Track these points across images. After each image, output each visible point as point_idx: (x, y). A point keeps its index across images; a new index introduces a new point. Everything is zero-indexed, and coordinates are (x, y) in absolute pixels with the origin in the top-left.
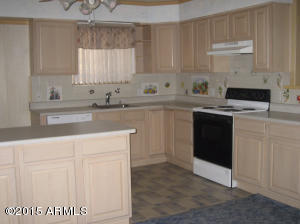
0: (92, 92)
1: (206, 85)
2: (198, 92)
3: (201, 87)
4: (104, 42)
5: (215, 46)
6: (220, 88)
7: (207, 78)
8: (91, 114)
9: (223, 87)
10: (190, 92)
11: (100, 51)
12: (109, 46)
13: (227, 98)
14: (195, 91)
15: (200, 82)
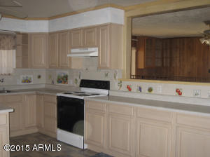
1: (66, 77)
2: (61, 82)
3: (62, 79)
5: (73, 51)
6: (76, 80)
7: (67, 73)
9: (78, 79)
10: (56, 82)
13: (80, 86)
14: (59, 81)
15: (63, 75)
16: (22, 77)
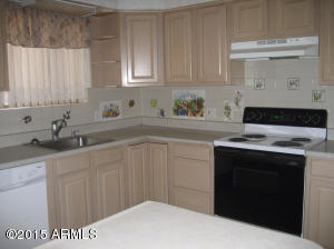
0: (27, 119)
3: (189, 106)
4: (45, 36)
6: (227, 108)
8: (43, 164)
11: (38, 50)
12: (54, 43)
16: (103, 106)
